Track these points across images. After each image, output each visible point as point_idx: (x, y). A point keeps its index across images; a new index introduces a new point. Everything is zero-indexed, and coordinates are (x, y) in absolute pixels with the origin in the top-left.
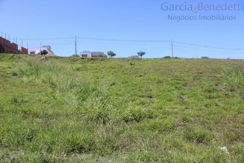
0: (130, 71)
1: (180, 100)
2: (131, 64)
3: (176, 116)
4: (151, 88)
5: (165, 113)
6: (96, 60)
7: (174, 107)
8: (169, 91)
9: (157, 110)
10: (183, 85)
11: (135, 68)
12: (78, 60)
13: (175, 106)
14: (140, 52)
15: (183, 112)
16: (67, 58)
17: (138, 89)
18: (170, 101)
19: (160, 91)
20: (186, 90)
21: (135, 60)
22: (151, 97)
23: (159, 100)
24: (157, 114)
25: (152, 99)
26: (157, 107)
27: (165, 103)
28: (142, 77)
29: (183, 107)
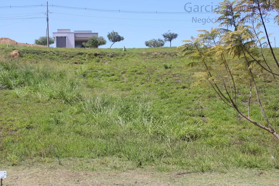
0: (167, 79)
1: (237, 119)
2: (166, 68)
3: (233, 136)
4: (201, 105)
5: (221, 133)
6: (102, 56)
7: (230, 126)
8: (224, 109)
9: (212, 130)
10: (242, 101)
11: (173, 73)
12: (73, 57)
13: (232, 125)
14: (168, 33)
15: (239, 132)
16: (54, 53)
17: (185, 106)
18: (225, 120)
19: (213, 109)
20: (245, 107)
21: (166, 55)
22: (203, 116)
23: (213, 120)
24: (213, 133)
25: (203, 118)
26: (211, 127)
27: (220, 122)
28: (186, 90)
29: (241, 127)
